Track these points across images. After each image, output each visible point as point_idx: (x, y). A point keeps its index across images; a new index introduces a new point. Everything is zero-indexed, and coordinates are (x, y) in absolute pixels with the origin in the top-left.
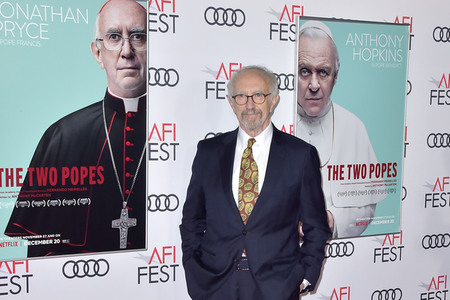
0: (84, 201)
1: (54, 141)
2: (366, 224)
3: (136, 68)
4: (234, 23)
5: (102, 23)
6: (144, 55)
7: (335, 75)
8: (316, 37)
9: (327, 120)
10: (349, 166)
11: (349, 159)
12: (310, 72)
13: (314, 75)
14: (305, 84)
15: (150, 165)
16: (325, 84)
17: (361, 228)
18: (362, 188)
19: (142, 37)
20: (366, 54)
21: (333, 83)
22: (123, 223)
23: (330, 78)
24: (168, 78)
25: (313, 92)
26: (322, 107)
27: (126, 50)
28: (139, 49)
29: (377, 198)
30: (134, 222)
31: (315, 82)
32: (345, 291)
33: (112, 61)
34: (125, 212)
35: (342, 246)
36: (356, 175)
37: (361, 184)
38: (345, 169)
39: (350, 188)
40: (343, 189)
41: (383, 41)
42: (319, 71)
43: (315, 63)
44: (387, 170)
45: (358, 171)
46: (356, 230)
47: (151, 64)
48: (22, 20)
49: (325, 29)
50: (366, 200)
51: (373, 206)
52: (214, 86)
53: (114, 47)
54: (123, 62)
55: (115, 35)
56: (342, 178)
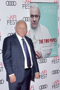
4: (13, 5)
7: (40, 17)
8: (34, 7)
9: (38, 28)
10: (45, 40)
12: (33, 16)
13: (34, 17)
14: (32, 19)
16: (37, 19)
17: (48, 55)
20: (47, 11)
21: (39, 19)
23: (38, 17)
25: (34, 22)
26: (37, 25)
29: (52, 47)
31: (35, 19)
32: (45, 71)
35: (44, 60)
36: (46, 42)
38: (44, 41)
39: (45, 45)
41: (51, 7)
42: (36, 16)
43: (35, 14)
45: (47, 41)
46: (47, 56)
49: (36, 5)
50: (49, 48)
51: (51, 49)
52: (9, 21)
56: (43, 43)
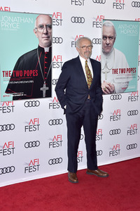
0: (31, 81)
1: (21, 62)
2: (126, 88)
3: (49, 37)
5: (37, 23)
6: (51, 33)
11: (120, 67)
15: (53, 69)
18: (124, 76)
19: (50, 27)
22: (44, 89)
24: (59, 40)
27: (45, 32)
28: (49, 31)
30: (48, 88)
33: (40, 35)
34: (45, 85)
37: (124, 75)
40: (118, 77)
44: (133, 70)
47: (53, 36)
48: (11, 22)
53: (41, 31)
54: (44, 36)
55: (41, 27)
